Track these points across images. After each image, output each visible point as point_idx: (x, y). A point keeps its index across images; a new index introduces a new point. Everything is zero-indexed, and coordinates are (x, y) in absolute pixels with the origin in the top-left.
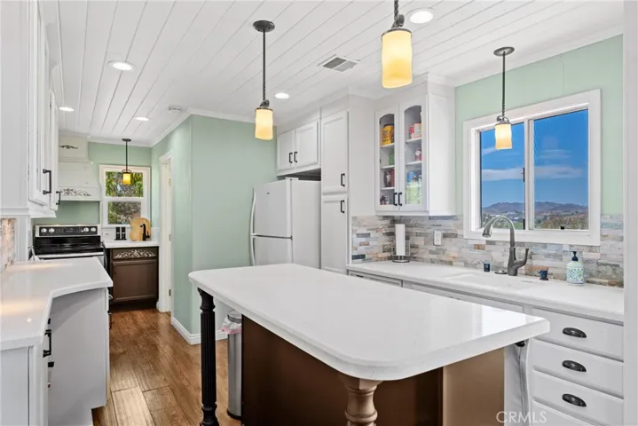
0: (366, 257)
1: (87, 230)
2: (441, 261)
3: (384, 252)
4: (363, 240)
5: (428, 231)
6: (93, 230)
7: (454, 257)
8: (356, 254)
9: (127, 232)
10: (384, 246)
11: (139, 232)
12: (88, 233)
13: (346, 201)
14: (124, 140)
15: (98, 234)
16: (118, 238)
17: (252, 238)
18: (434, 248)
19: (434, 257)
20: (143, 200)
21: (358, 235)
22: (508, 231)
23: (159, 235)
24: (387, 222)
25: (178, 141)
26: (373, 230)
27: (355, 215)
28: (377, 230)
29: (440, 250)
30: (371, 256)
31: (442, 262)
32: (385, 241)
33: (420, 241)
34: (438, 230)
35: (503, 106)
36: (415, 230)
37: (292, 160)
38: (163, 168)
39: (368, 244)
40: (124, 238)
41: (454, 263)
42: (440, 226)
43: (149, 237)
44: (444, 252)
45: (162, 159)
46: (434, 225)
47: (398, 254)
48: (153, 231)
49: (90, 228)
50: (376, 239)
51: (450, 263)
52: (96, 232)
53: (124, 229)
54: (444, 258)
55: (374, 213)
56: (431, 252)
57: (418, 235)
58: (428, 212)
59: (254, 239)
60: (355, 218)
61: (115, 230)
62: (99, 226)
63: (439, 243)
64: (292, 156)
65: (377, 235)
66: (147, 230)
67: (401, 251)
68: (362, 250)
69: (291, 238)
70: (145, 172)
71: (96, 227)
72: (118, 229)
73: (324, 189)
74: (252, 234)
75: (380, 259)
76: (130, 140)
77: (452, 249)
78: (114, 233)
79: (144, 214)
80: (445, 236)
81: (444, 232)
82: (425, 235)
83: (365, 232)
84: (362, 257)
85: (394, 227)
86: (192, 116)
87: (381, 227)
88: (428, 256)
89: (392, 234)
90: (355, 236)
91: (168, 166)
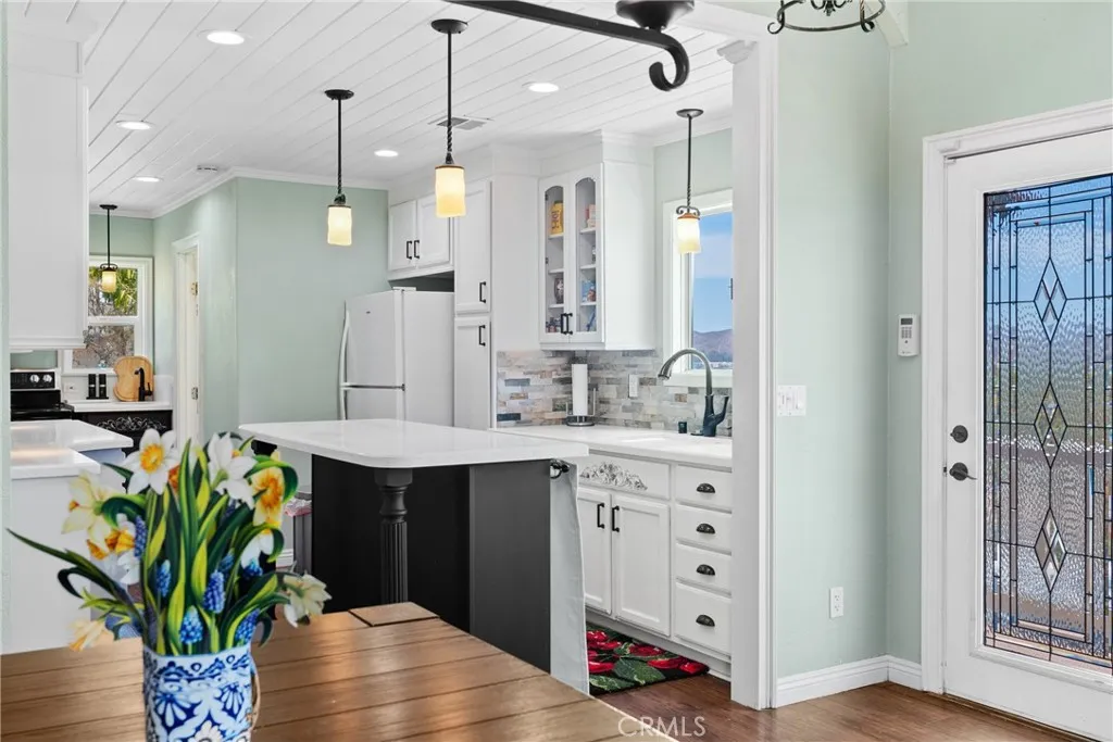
0: (523, 418)
1: (37, 379)
2: (637, 422)
3: (555, 410)
4: (517, 389)
5: (622, 375)
6: (48, 378)
7: (652, 416)
8: (503, 411)
9: (110, 384)
10: (555, 400)
11: (130, 383)
12: (38, 385)
13: (488, 327)
14: (103, 206)
15: (57, 388)
16: (92, 395)
17: (342, 389)
18: (628, 402)
19: (628, 416)
20: (138, 321)
21: (508, 382)
22: (703, 372)
23: (173, 390)
24: (562, 361)
25: (210, 219)
26: (537, 373)
27: (503, 349)
28: (542, 374)
29: (636, 407)
30: (529, 417)
31: (638, 424)
32: (556, 392)
33: (610, 392)
34: (634, 373)
35: (689, 191)
36: (605, 374)
37: (412, 254)
38: (181, 260)
39: (526, 397)
40: (103, 396)
41: (653, 425)
42: (635, 366)
43: (150, 393)
44: (640, 410)
45: (179, 245)
46: (629, 366)
47: (575, 414)
48: (161, 383)
49: (41, 375)
50: (542, 389)
51: (648, 425)
52: (52, 384)
53: (103, 378)
54: (641, 418)
55: (538, 347)
56: (625, 409)
57: (609, 381)
58: (603, 344)
59: (346, 392)
60: (501, 355)
61: (87, 380)
62: (57, 371)
63: (636, 395)
64: (411, 246)
65: (543, 382)
66: (146, 380)
67: (580, 408)
68: (514, 406)
69: (403, 387)
70: (142, 268)
71: (52, 374)
72: (92, 378)
73: (459, 307)
74: (343, 383)
75: (550, 422)
76: (114, 207)
77: (651, 403)
78: (84, 386)
79: (141, 349)
80: (642, 382)
81: (642, 376)
82: (617, 382)
83: (521, 376)
84: (516, 417)
85: (570, 369)
86: (236, 179)
87: (549, 369)
88: (621, 416)
89: (568, 381)
90: (503, 383)
91: (189, 258)
